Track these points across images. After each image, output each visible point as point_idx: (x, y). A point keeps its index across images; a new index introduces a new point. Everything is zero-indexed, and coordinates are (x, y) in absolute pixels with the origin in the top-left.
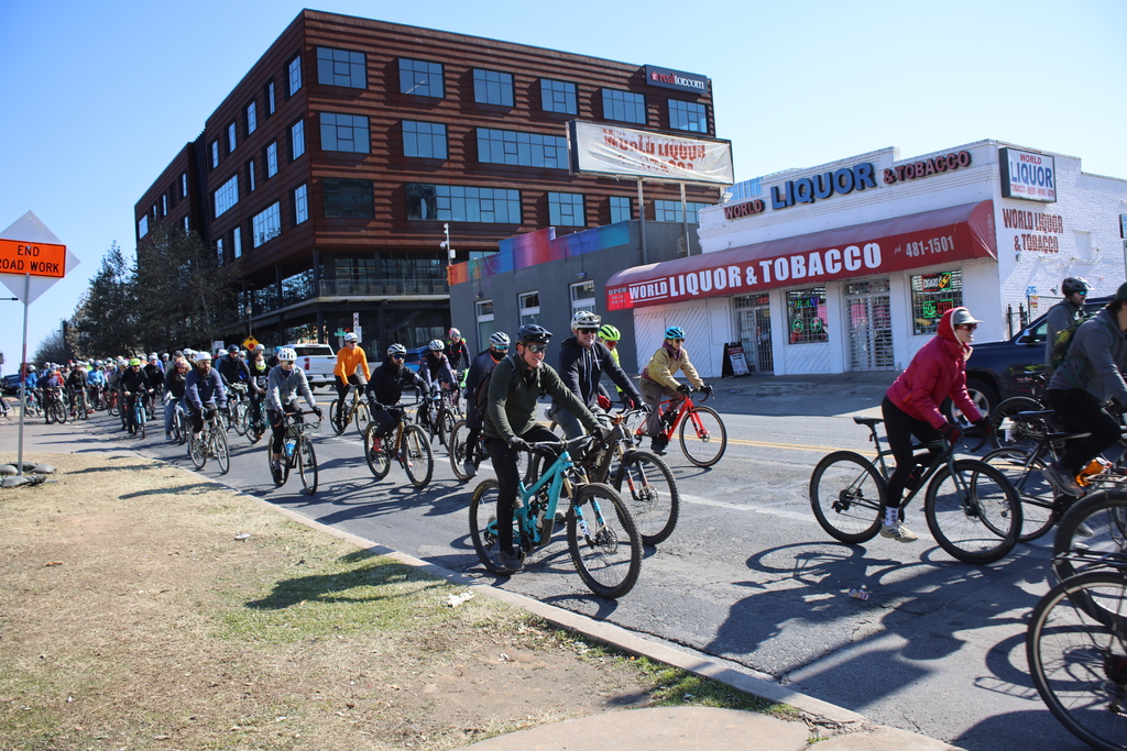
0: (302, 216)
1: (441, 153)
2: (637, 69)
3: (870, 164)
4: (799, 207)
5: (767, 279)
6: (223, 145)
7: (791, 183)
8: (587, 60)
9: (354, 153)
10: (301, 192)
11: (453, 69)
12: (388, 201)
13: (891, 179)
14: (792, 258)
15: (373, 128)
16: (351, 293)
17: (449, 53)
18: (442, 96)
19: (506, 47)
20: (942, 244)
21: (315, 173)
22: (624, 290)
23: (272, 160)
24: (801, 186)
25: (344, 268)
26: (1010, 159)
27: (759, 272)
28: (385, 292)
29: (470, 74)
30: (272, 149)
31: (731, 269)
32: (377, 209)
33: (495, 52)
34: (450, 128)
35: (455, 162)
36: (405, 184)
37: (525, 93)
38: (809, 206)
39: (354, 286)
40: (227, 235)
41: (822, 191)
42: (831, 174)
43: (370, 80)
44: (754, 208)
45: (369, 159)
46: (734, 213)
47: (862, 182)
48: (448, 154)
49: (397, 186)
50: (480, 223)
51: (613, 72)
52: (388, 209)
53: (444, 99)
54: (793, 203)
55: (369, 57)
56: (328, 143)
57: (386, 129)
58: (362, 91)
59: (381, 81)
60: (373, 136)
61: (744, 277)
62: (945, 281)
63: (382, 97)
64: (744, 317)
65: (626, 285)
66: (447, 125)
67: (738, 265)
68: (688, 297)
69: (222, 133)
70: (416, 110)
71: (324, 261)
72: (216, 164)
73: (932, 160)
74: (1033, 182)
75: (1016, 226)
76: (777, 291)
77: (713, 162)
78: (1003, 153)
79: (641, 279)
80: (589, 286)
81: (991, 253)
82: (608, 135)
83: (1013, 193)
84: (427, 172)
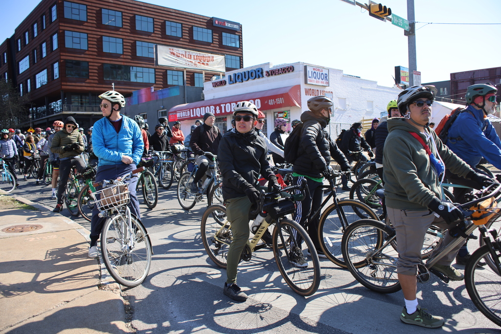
0: (56, 76)
1: (120, 51)
2: (209, 19)
3: (262, 69)
4: (238, 84)
5: (223, 111)
6: (23, 41)
7: (235, 74)
8: (187, 14)
9: (80, 49)
10: (56, 65)
11: (127, 14)
12: (96, 71)
13: (268, 75)
15: (89, 39)
16: (78, 110)
17: (125, 7)
18: (121, 26)
19: (151, 6)
20: (280, 101)
21: (62, 57)
22: (175, 114)
23: (44, 50)
24: (239, 76)
25: (75, 100)
26: (308, 70)
27: (221, 109)
28: (93, 111)
29: (134, 17)
30: (44, 45)
31: (211, 107)
32: (90, 74)
33: (146, 8)
34: (124, 40)
35: (126, 55)
36: (103, 64)
37: (159, 27)
38: (241, 84)
39: (80, 107)
40: (24, 82)
41: (245, 78)
42: (248, 72)
43: (89, 17)
44: (223, 83)
45: (87, 52)
46: (216, 85)
47: (259, 75)
48: (123, 52)
49: (100, 65)
50: (137, 82)
51: (198, 19)
52: (96, 75)
53: (122, 28)
54: (236, 82)
55: (88, 7)
56: (68, 44)
57: (95, 40)
58: (85, 22)
59: (94, 19)
60: (89, 42)
61: (215, 110)
62: (285, 115)
63: (95, 25)
65: (175, 112)
66: (123, 39)
67: (214, 105)
69: (22, 36)
70: (109, 31)
71: (67, 96)
72: (20, 49)
73: (281, 69)
74: (319, 79)
75: (310, 95)
76: (229, 116)
77: (217, 63)
78: (305, 67)
79: (181, 110)
80: (165, 112)
81: (297, 105)
82: (171, 51)
83: (308, 82)
84: (114, 59)
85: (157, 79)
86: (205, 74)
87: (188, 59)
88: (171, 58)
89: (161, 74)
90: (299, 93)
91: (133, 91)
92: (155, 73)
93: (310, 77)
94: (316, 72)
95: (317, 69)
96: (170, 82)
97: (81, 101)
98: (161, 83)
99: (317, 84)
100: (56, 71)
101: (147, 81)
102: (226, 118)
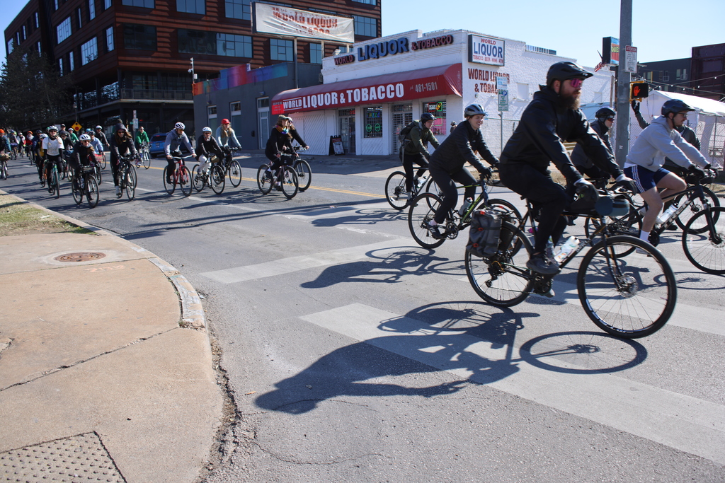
0: (111, 47)
1: (201, 11)
3: (406, 39)
4: (372, 61)
5: (350, 101)
7: (368, 47)
9: (144, 8)
10: (110, 31)
12: (167, 40)
13: (415, 48)
14: (363, 89)
16: (142, 98)
20: (432, 86)
21: (118, 20)
22: (281, 103)
23: (92, 9)
24: (373, 49)
25: (138, 82)
26: (473, 41)
27: (346, 96)
28: (164, 98)
30: (92, 1)
31: (333, 94)
32: (159, 45)
35: (210, 16)
36: (177, 29)
38: (376, 60)
39: (144, 93)
40: (65, 56)
41: (382, 52)
42: (387, 43)
44: (349, 59)
45: (154, 12)
46: (340, 62)
47: (402, 48)
48: (206, 11)
49: (172, 30)
50: (226, 57)
52: (168, 45)
54: (369, 58)
61: (339, 98)
62: (439, 106)
64: (343, 121)
65: (281, 100)
67: (336, 92)
68: (311, 109)
71: (126, 76)
72: (57, 8)
73: (435, 39)
74: (489, 55)
75: (476, 79)
76: (359, 108)
77: (342, 30)
78: (470, 38)
79: (290, 97)
80: (267, 100)
81: (457, 92)
82: (276, 11)
83: (474, 60)
84: (192, 23)
85: (255, 52)
86: (325, 44)
87: (299, 23)
88: (275, 21)
89: (262, 44)
90: (459, 75)
91: (220, 69)
92: (252, 43)
93: (476, 52)
94: (486, 44)
95: (487, 40)
96: (274, 57)
97: (147, 83)
98: (262, 57)
99: (487, 62)
100: (110, 40)
101: (241, 55)
102: (354, 110)
